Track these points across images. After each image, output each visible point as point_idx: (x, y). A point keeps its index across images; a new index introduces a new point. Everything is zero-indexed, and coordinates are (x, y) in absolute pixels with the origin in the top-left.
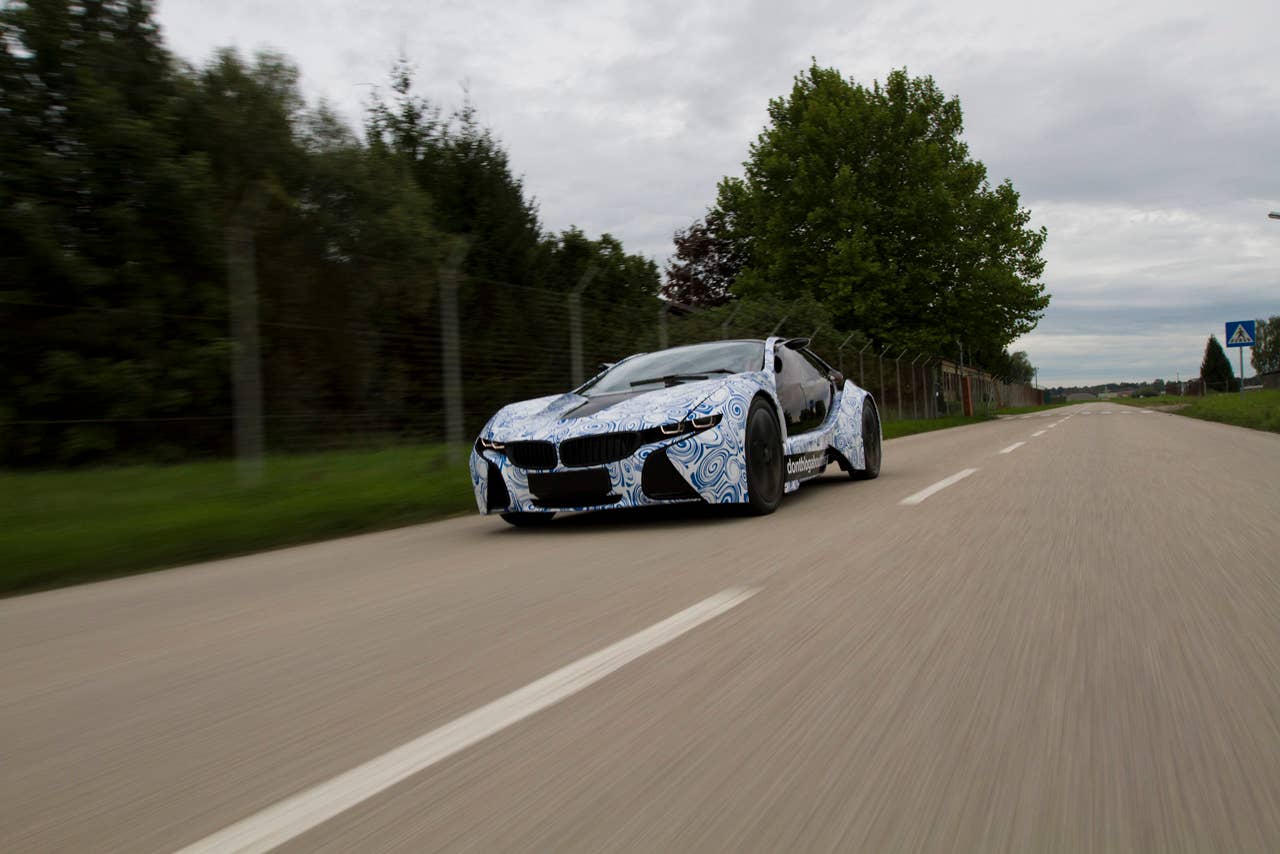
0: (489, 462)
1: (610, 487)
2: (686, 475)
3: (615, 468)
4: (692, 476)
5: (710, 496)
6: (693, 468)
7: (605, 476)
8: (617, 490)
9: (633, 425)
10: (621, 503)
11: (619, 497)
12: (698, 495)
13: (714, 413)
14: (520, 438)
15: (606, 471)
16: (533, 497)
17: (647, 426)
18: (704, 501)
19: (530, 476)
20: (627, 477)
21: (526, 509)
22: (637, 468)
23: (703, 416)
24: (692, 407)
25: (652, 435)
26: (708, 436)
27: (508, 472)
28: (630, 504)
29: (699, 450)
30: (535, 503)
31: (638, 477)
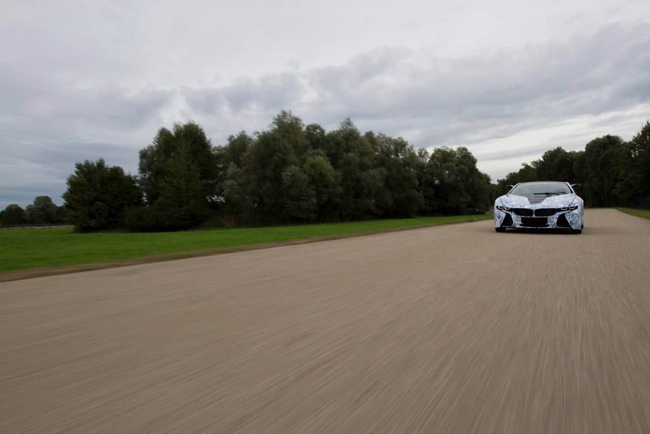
0: (507, 213)
1: (547, 222)
2: (569, 221)
3: (549, 217)
4: (570, 222)
5: (574, 227)
6: (571, 219)
7: (546, 220)
8: (548, 223)
9: (554, 207)
10: (549, 227)
11: (549, 225)
12: (570, 227)
13: (576, 205)
14: (518, 207)
15: (547, 218)
16: (521, 223)
17: (559, 207)
18: (571, 228)
19: (522, 218)
20: (553, 221)
21: (517, 226)
22: (556, 218)
23: (573, 206)
24: (570, 203)
25: (559, 210)
26: (575, 211)
27: (513, 216)
28: (552, 227)
29: (573, 215)
30: (521, 225)
31: (556, 220)
